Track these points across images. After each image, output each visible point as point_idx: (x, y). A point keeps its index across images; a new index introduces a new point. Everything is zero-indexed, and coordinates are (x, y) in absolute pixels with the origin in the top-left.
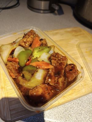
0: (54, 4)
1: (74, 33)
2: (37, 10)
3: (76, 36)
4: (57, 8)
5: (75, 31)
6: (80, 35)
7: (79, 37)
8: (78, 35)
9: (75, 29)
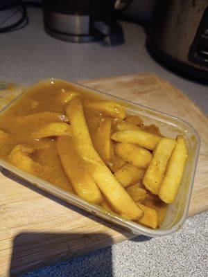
0: (101, 23)
1: (136, 87)
2: (65, 36)
3: (140, 93)
4: (105, 30)
5: (141, 83)
6: (151, 90)
7: (147, 95)
8: (145, 92)
9: (140, 78)
